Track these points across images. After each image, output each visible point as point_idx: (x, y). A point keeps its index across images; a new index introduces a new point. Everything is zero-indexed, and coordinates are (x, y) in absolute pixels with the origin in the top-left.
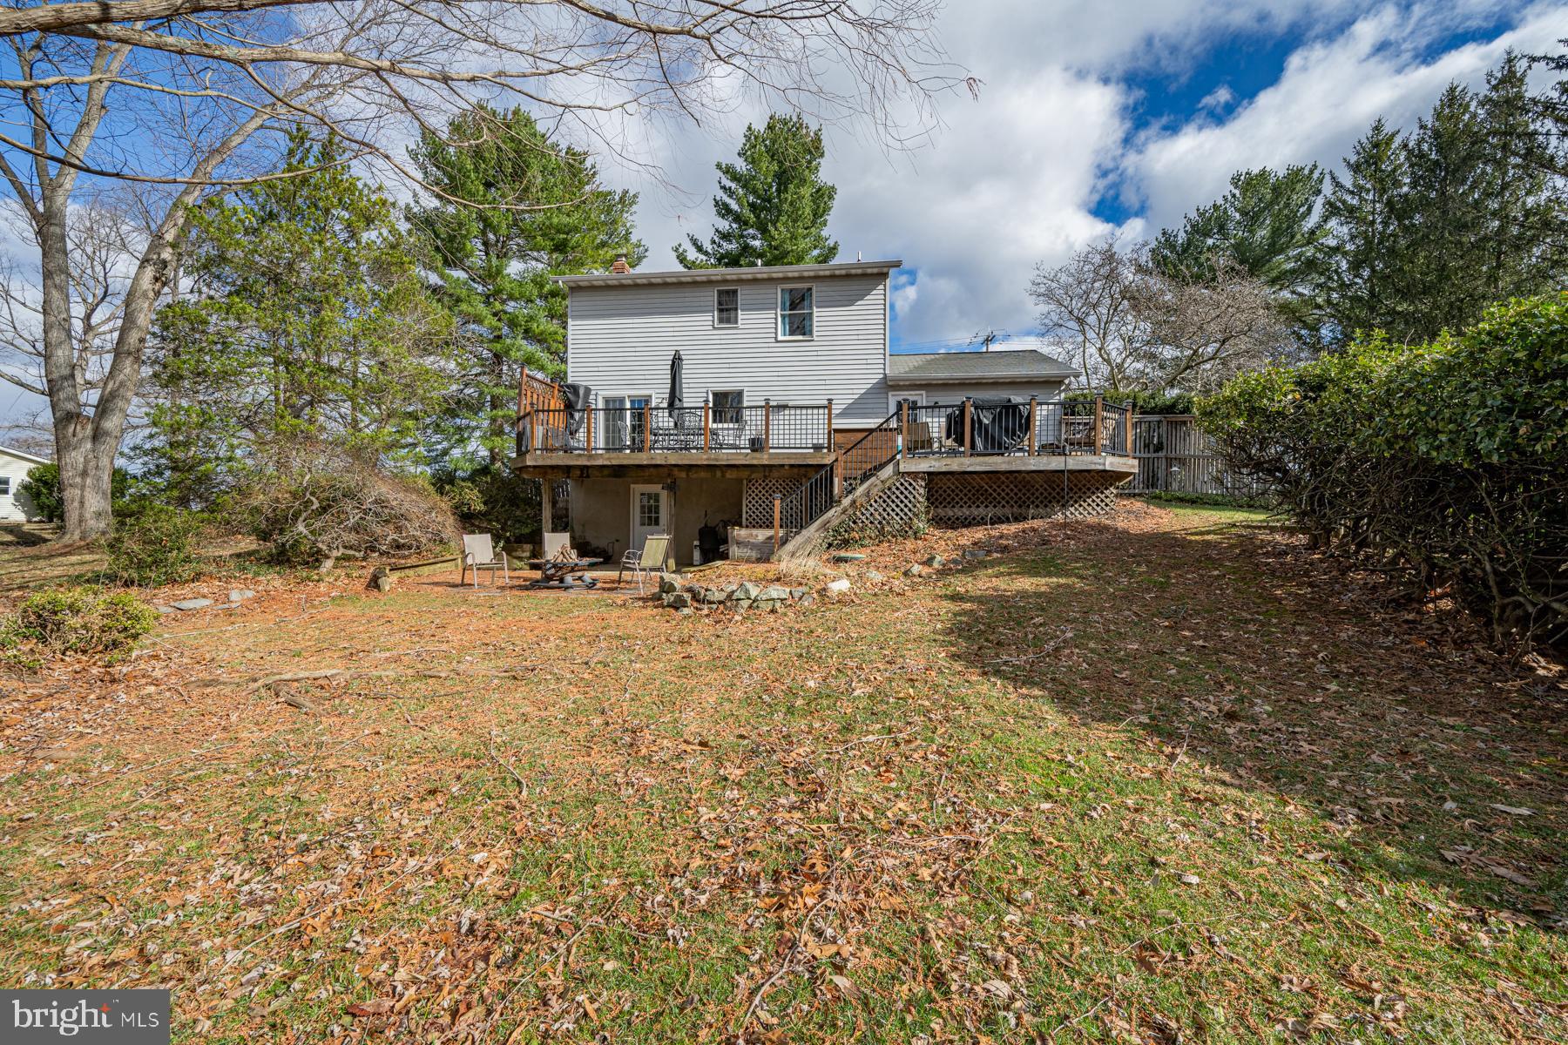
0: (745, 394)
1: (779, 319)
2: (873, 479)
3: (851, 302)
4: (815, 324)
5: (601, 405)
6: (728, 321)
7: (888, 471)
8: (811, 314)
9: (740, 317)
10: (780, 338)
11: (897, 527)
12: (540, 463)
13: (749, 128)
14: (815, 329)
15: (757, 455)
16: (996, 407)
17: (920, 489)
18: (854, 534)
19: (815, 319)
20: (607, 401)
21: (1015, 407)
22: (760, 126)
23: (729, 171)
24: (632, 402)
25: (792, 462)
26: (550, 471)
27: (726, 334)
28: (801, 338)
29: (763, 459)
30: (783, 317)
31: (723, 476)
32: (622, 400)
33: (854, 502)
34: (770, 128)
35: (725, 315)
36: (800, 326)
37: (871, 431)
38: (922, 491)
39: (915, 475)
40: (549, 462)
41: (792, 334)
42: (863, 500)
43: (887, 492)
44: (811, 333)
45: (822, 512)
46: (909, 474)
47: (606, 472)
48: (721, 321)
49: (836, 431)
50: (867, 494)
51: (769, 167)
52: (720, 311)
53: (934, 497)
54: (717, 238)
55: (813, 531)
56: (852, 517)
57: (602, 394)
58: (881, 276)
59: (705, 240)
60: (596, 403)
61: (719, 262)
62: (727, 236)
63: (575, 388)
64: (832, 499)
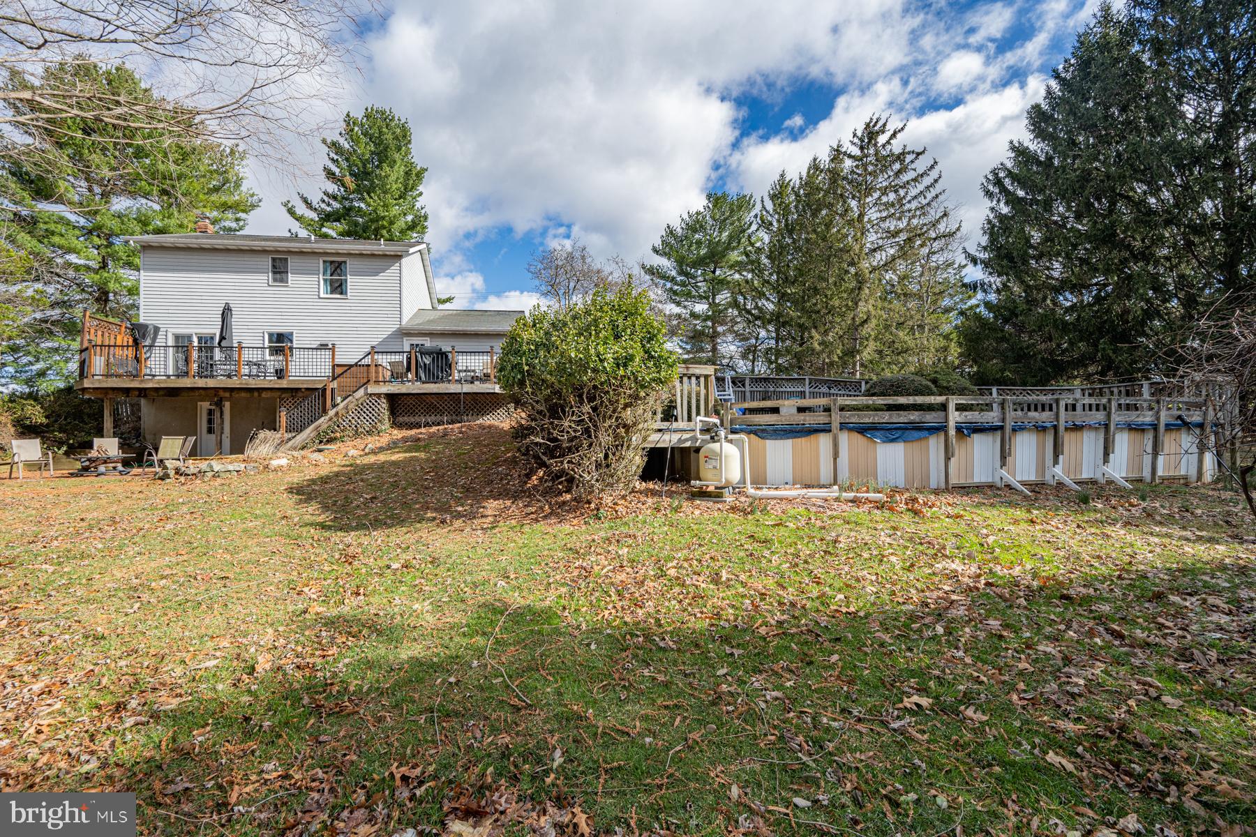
0: (295, 335)
1: (322, 282)
2: (350, 398)
3: (376, 274)
4: (349, 287)
5: (171, 342)
6: (282, 281)
7: (361, 392)
8: (346, 280)
9: (290, 278)
10: (322, 295)
11: (367, 429)
12: (97, 385)
13: (348, 115)
14: (349, 291)
15: (280, 381)
16: (432, 353)
17: (384, 404)
18: (338, 435)
19: (349, 284)
20: (177, 337)
21: (445, 353)
22: (359, 114)
23: (335, 145)
24: (200, 339)
25: (305, 386)
26: (110, 392)
27: (279, 290)
28: (338, 296)
29: (284, 384)
30: (325, 280)
31: (260, 396)
32: (189, 337)
33: (337, 414)
34: (367, 116)
35: (278, 276)
36: (338, 287)
37: (351, 366)
38: (384, 406)
39: (379, 395)
40: (109, 385)
41: (332, 292)
42: (344, 412)
43: (360, 407)
44: (346, 294)
45: (316, 420)
46: (374, 394)
47: (161, 393)
48: (275, 280)
49: (338, 365)
50: (346, 408)
51: (365, 149)
52: (274, 273)
53: (393, 411)
54: (326, 199)
55: (308, 432)
56: (336, 423)
57: (171, 331)
58: (398, 257)
59: (315, 199)
60: (166, 338)
61: (328, 217)
62: (335, 198)
63: (146, 326)
64: (325, 411)
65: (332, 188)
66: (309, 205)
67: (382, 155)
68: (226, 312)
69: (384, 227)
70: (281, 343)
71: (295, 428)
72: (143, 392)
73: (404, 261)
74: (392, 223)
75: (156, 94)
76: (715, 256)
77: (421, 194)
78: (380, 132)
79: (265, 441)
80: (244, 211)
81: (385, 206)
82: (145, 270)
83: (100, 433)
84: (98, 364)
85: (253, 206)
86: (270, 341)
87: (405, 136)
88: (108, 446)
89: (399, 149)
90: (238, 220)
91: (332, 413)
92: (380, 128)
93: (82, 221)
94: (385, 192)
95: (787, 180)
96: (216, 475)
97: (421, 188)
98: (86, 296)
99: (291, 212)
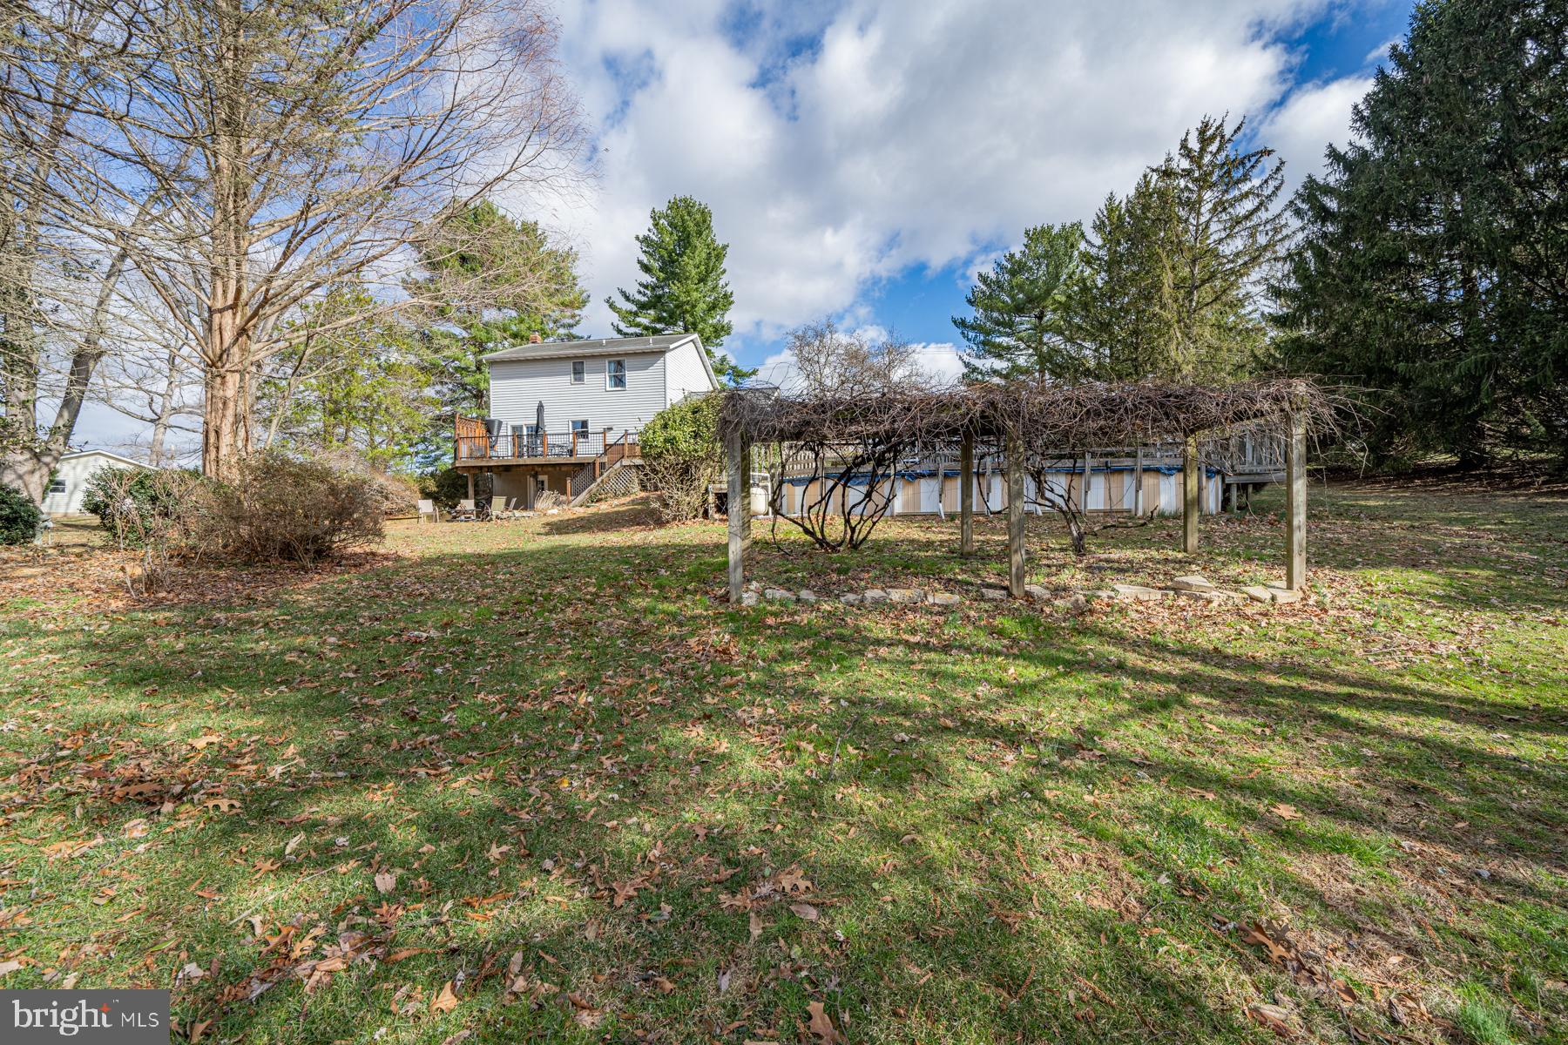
0: (590, 422)
1: (608, 378)
2: (612, 469)
3: (647, 368)
4: (627, 381)
5: (509, 432)
6: (580, 380)
7: (618, 464)
8: (625, 375)
9: (586, 377)
10: (608, 389)
11: (623, 492)
12: (464, 464)
13: (654, 210)
14: (627, 384)
15: (569, 458)
17: (634, 473)
18: (603, 496)
19: (627, 378)
20: (514, 428)
23: (646, 239)
24: (526, 429)
25: (585, 461)
26: (472, 469)
27: (578, 387)
28: (620, 388)
29: (573, 460)
30: (610, 377)
31: (553, 469)
32: (521, 427)
33: (601, 481)
35: (578, 376)
36: (619, 381)
37: (613, 445)
39: (630, 467)
40: (471, 465)
41: (615, 386)
42: (607, 479)
43: (618, 475)
44: (625, 386)
45: (589, 486)
46: (627, 466)
48: (575, 380)
49: (606, 445)
50: (608, 476)
51: (670, 239)
52: (574, 375)
54: (642, 289)
55: (584, 495)
56: (601, 487)
57: (511, 423)
58: (662, 353)
59: (632, 290)
60: (506, 430)
61: (643, 307)
62: (646, 287)
63: (493, 421)
64: (594, 479)
65: (647, 279)
66: (627, 298)
67: (685, 241)
68: (540, 409)
69: (687, 312)
70: (582, 430)
71: (576, 493)
72: (490, 468)
73: (668, 355)
74: (694, 306)
75: (509, 217)
76: (1032, 302)
77: (724, 271)
78: (683, 220)
79: (547, 497)
80: (578, 308)
81: (688, 293)
82: (494, 379)
83: (466, 497)
84: (464, 450)
85: (584, 303)
86: (574, 428)
87: (704, 221)
88: (468, 504)
89: (700, 233)
90: (573, 316)
91: (599, 480)
92: (682, 217)
93: (465, 334)
94: (687, 278)
95: (1117, 203)
96: (517, 519)
97: (723, 266)
98: (467, 394)
99: (612, 306)
